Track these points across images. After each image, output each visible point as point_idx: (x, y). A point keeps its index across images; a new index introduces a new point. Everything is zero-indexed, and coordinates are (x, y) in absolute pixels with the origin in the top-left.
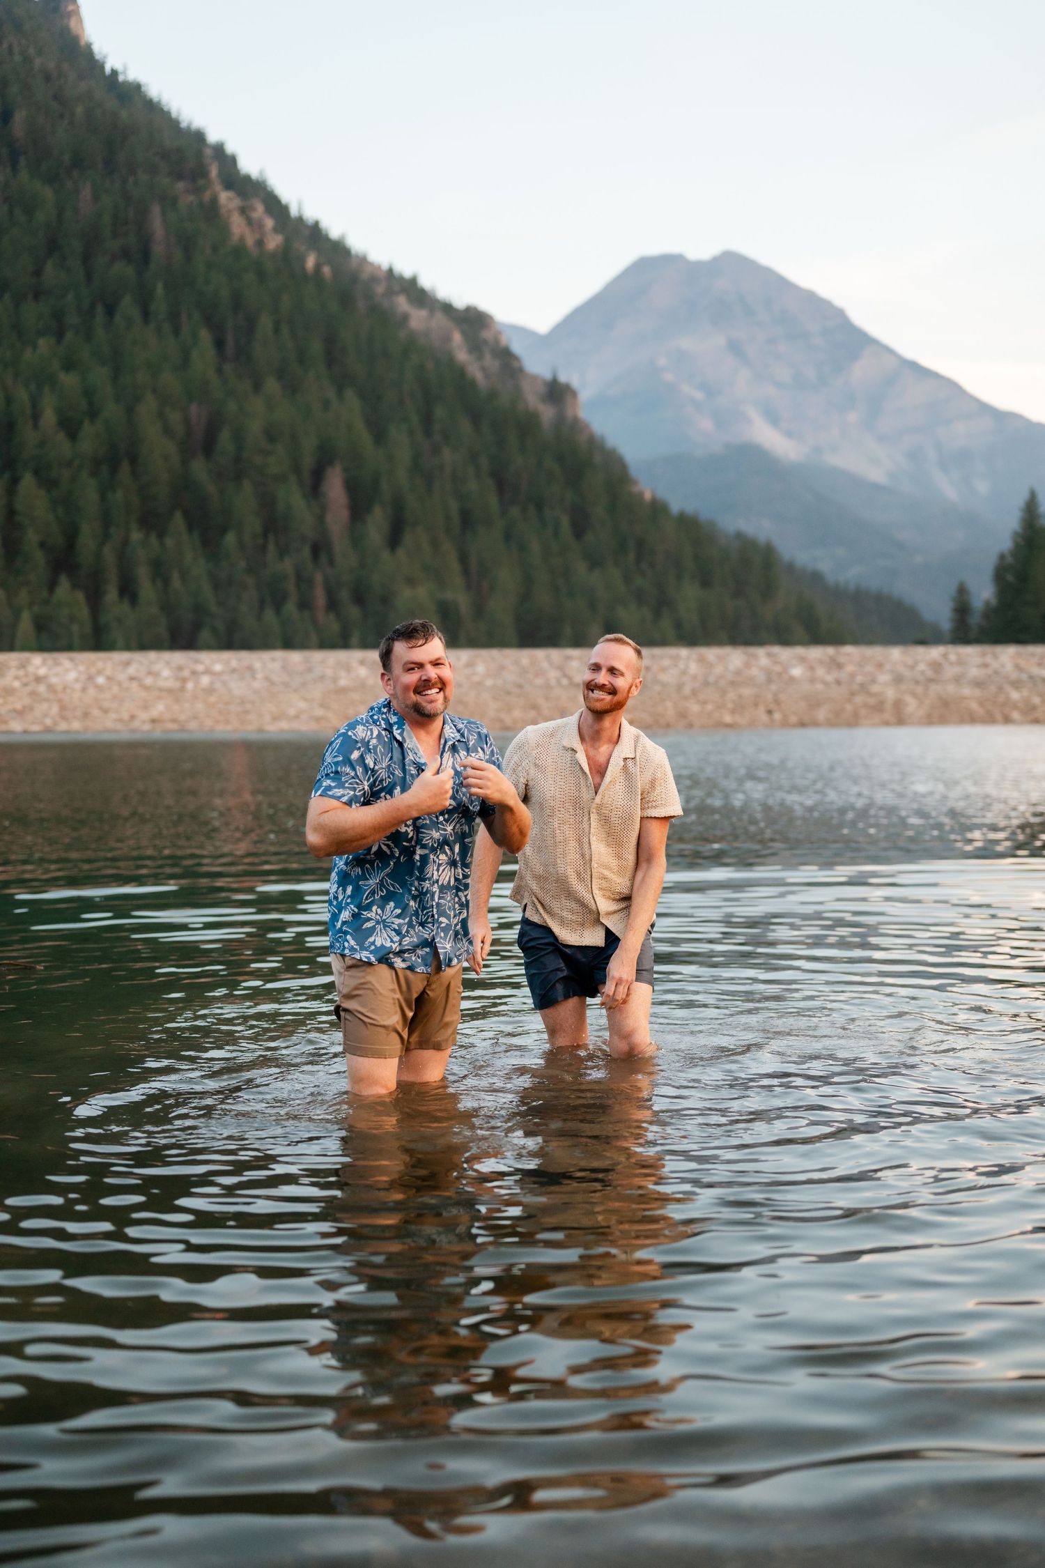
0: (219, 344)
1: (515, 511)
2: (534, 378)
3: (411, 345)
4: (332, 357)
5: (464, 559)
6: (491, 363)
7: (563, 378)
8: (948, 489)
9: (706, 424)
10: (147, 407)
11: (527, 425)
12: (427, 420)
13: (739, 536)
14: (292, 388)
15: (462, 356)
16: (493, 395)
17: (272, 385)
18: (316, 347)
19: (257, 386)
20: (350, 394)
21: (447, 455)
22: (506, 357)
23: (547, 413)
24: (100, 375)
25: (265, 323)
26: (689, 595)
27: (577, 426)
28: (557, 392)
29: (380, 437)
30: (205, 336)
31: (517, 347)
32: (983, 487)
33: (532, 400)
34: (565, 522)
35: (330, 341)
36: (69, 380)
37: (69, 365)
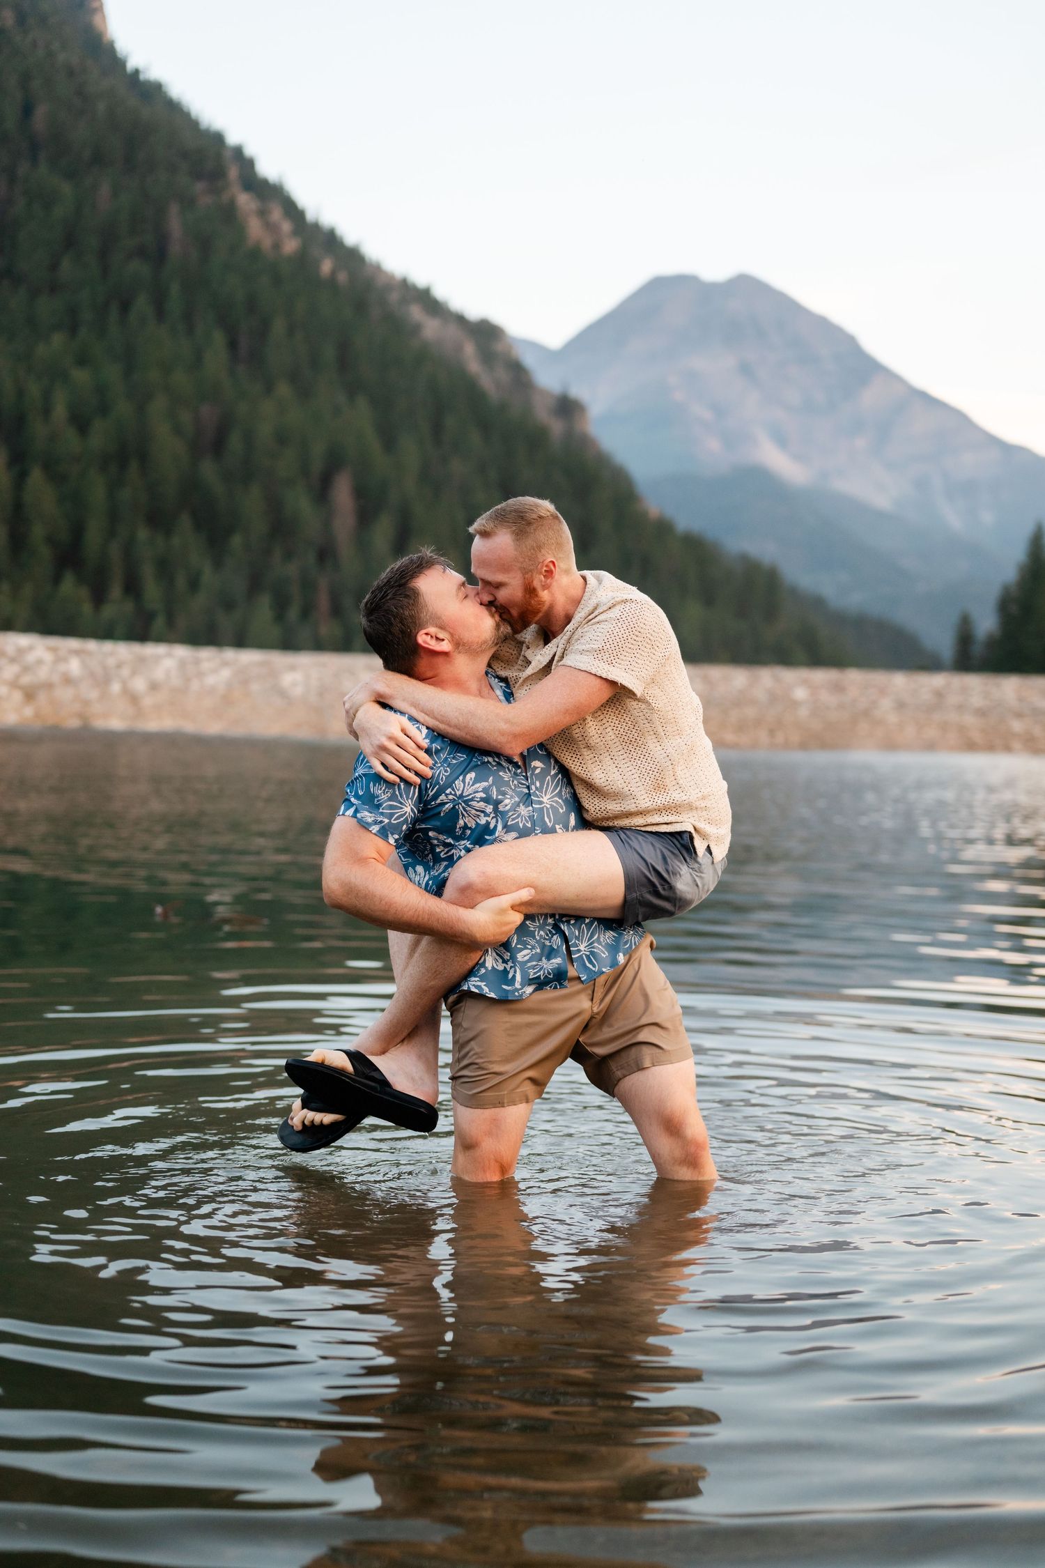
0: (233, 345)
2: (544, 393)
3: (424, 355)
4: (345, 362)
6: (503, 374)
8: (953, 519)
9: (713, 445)
10: (158, 405)
11: (536, 438)
12: (437, 429)
13: (744, 558)
14: (304, 392)
15: (474, 366)
17: (283, 389)
18: (329, 353)
19: (269, 388)
20: (362, 403)
22: (518, 370)
23: (556, 427)
24: (112, 372)
25: (279, 327)
27: (585, 441)
28: (568, 407)
29: (389, 442)
30: (219, 338)
31: (529, 360)
32: (988, 518)
33: (543, 414)
35: (344, 348)
36: (81, 376)
37: (82, 360)
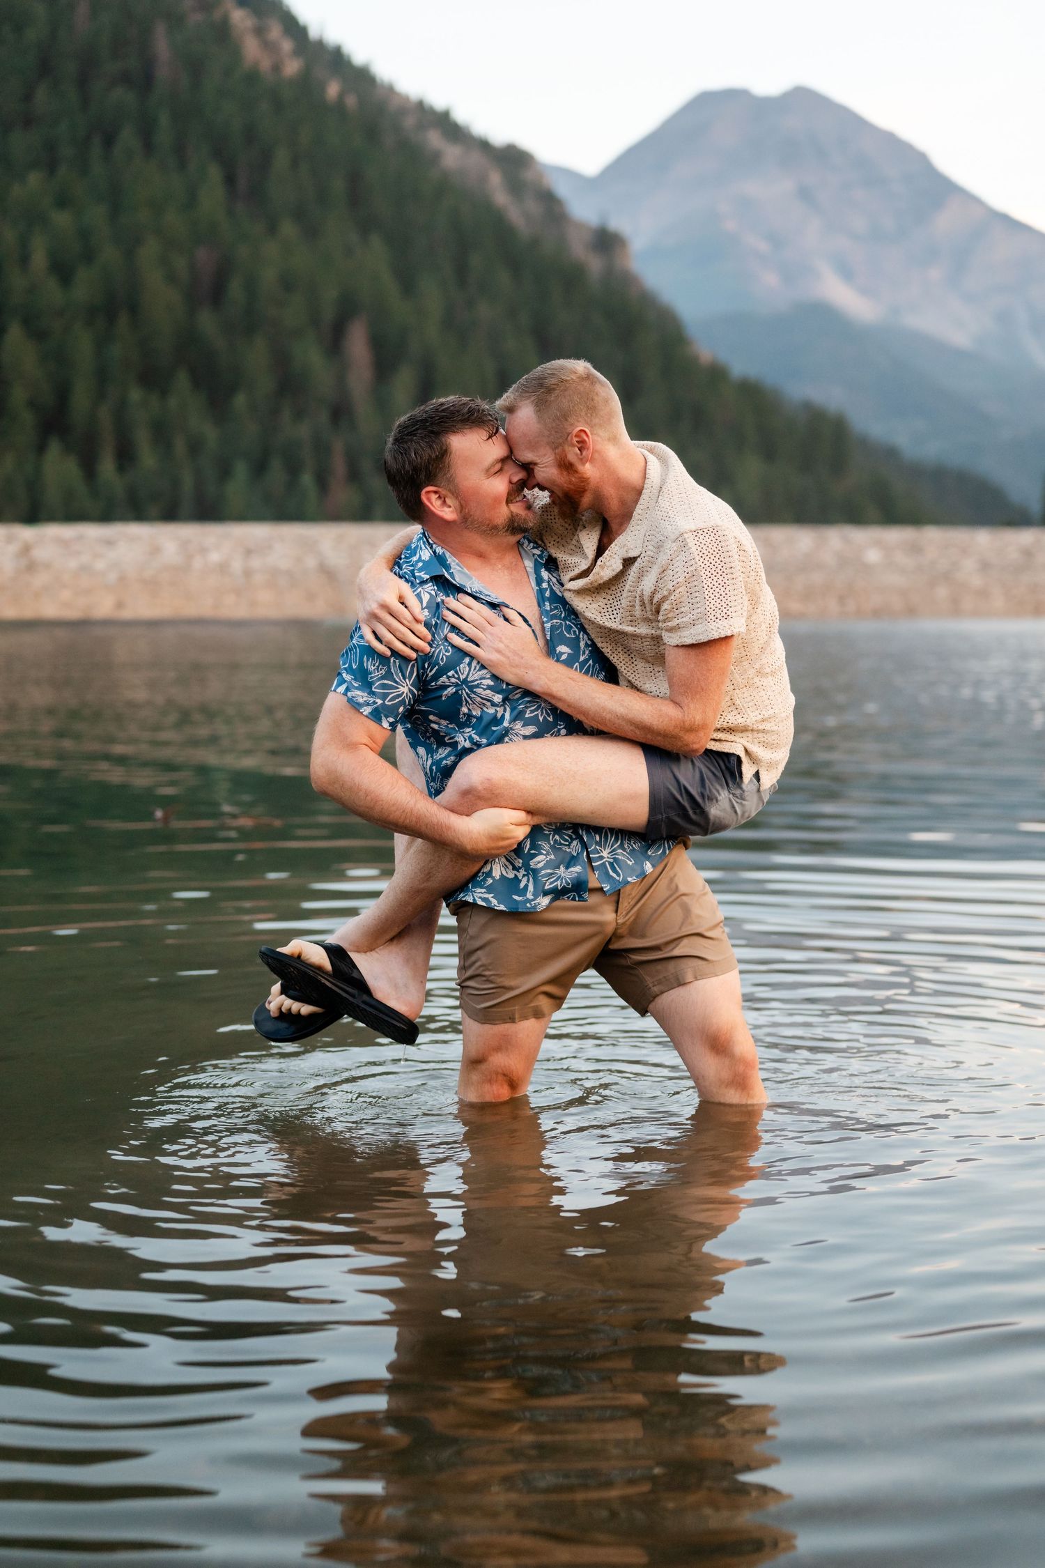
0: (230, 180)
2: (579, 226)
3: (444, 186)
4: (356, 196)
6: (533, 206)
9: (770, 279)
10: (150, 250)
11: (572, 277)
12: (461, 271)
13: (807, 405)
14: (312, 232)
15: (501, 198)
16: (535, 243)
17: (288, 229)
18: (338, 185)
19: (272, 229)
20: (376, 242)
21: (483, 309)
22: (550, 202)
23: (595, 265)
24: (97, 214)
25: (281, 158)
26: (751, 469)
27: (628, 280)
28: (607, 241)
29: (408, 286)
30: (215, 173)
31: (562, 190)
33: (579, 250)
35: (355, 180)
36: (62, 220)
37: (62, 202)
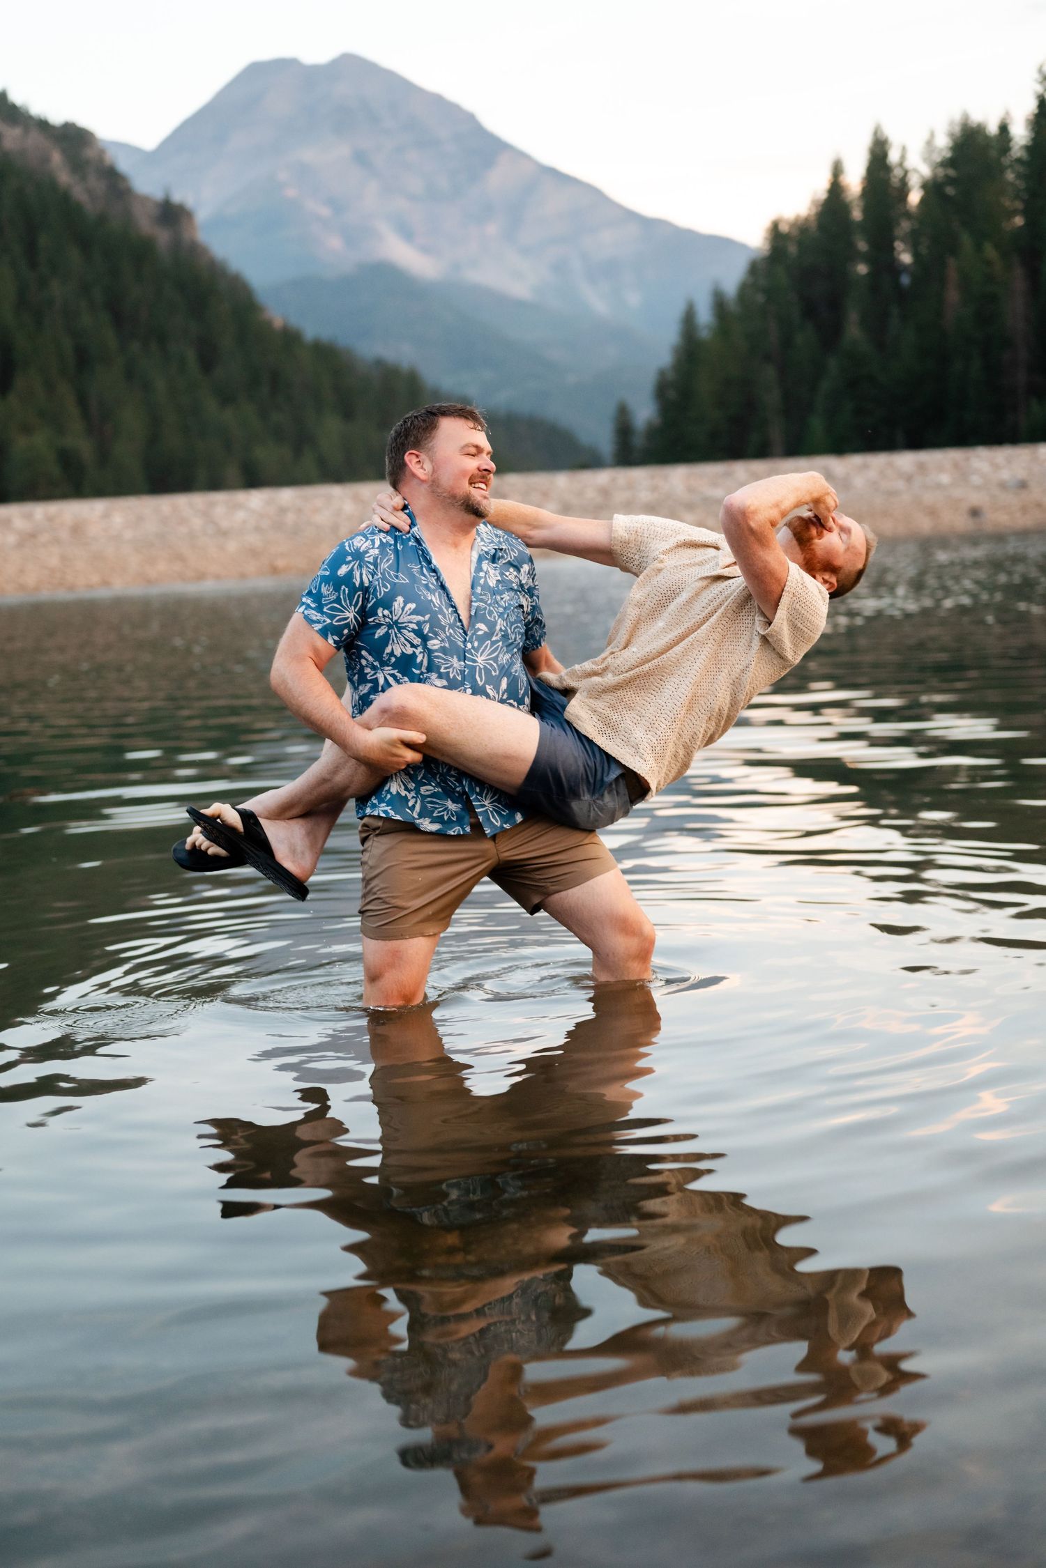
1: (135, 347)
5: (82, 401)
7: (177, 197)
8: (597, 302)
13: (379, 363)
16: (102, 219)
21: (57, 289)
26: (330, 429)
32: (634, 299)
34: (191, 356)
